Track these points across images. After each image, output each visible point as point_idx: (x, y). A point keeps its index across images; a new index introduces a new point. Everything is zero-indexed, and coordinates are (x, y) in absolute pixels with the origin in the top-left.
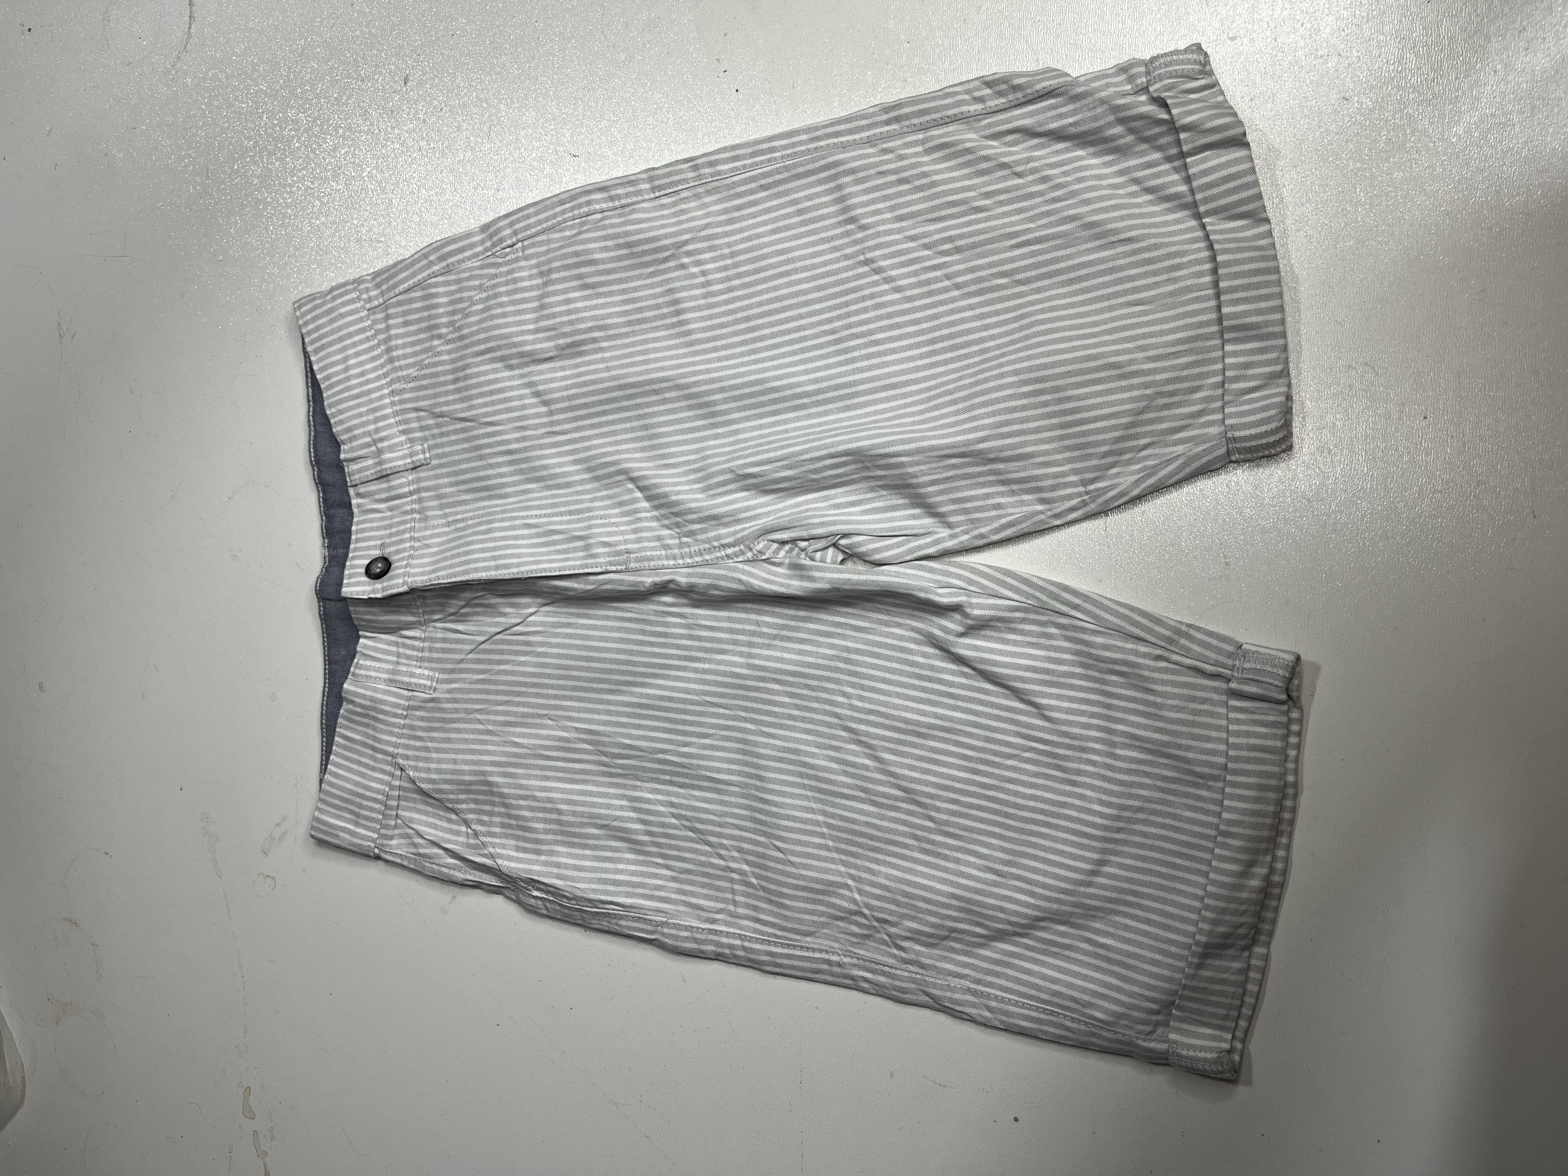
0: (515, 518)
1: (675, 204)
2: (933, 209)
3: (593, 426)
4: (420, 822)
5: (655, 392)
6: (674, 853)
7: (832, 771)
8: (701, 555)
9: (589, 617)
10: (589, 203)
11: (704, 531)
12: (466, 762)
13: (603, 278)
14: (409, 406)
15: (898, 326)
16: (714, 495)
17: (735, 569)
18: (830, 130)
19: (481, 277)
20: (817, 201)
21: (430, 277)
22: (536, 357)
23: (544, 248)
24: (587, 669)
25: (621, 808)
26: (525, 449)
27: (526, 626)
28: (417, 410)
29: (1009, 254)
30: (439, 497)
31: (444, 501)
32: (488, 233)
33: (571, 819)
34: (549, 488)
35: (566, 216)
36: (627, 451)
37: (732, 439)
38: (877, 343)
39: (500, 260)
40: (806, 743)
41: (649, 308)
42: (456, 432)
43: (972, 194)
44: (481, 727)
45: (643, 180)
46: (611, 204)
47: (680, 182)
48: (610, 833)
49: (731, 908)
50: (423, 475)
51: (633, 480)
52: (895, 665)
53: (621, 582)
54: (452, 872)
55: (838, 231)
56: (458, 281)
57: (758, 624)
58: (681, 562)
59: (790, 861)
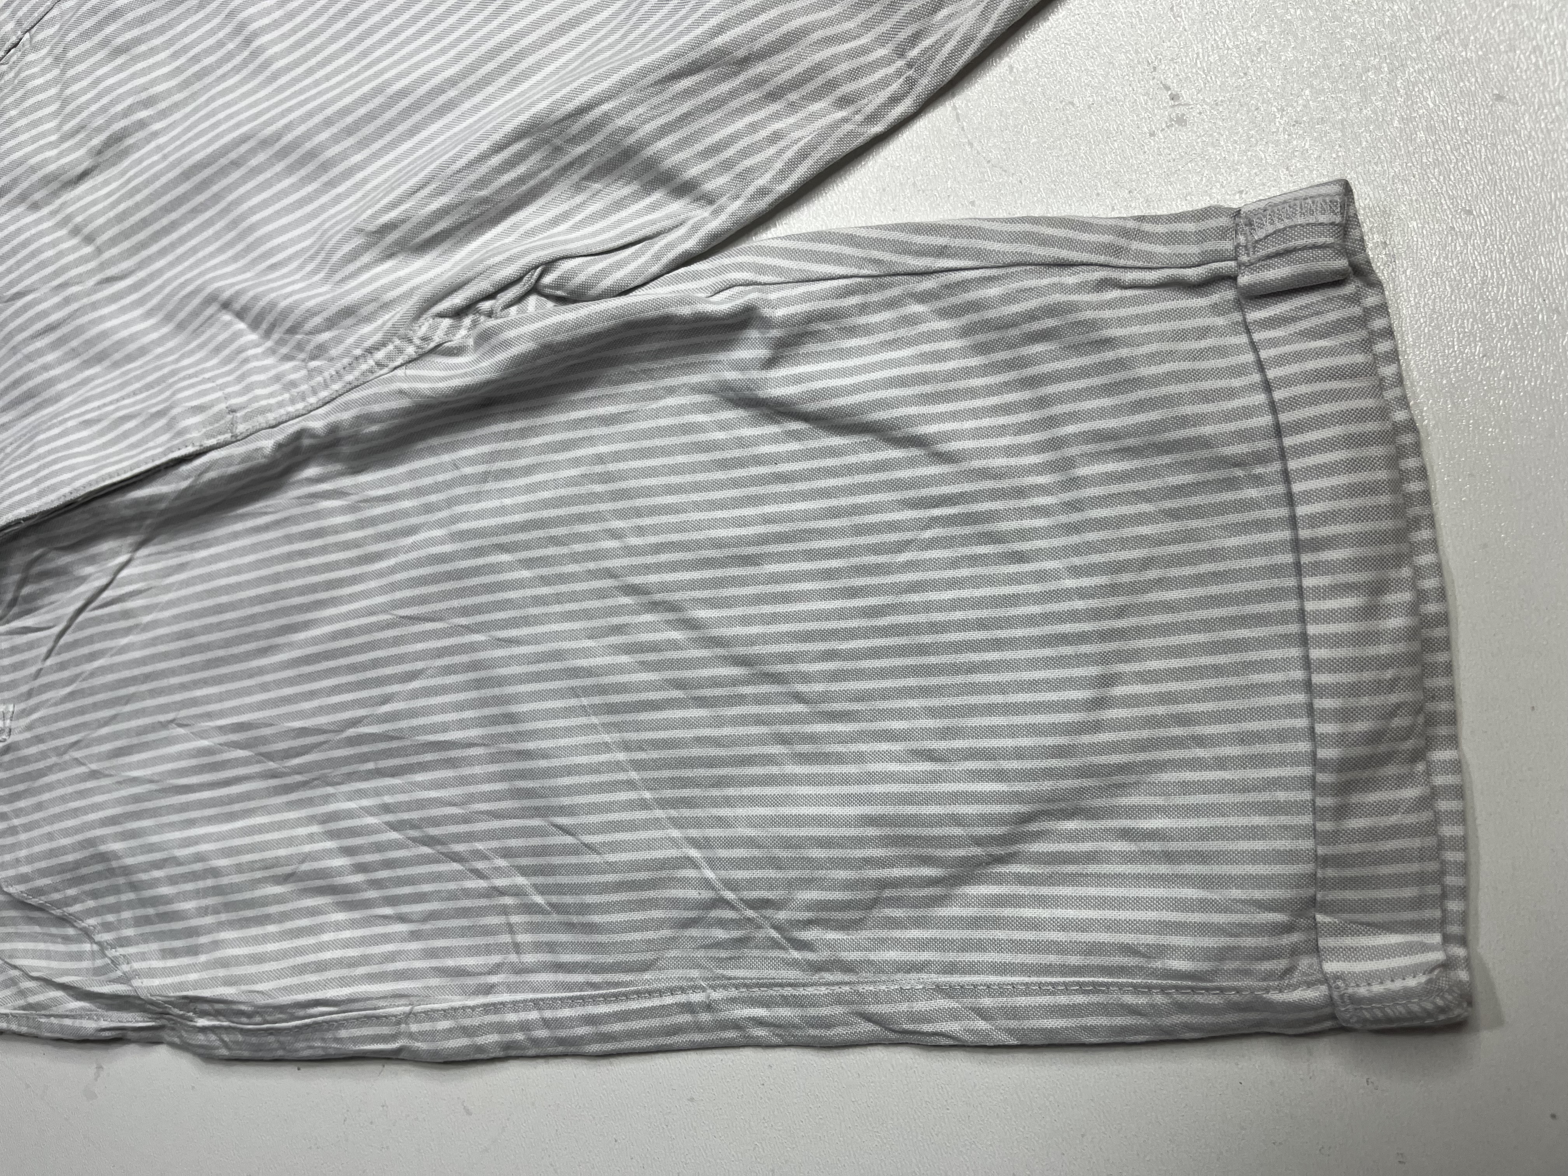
0: (66, 420)
4: (26, 954)
6: (407, 890)
7: (621, 669)
8: (340, 377)
9: (208, 544)
11: (338, 340)
12: (66, 833)
22: (65, 178)
24: (219, 627)
25: (311, 838)
26: (72, 316)
27: (118, 586)
33: (236, 879)
40: (573, 635)
44: (82, 769)
48: (301, 885)
49: (513, 958)
52: (681, 459)
54: (78, 1023)
57: (455, 465)
58: (313, 400)
59: (586, 845)
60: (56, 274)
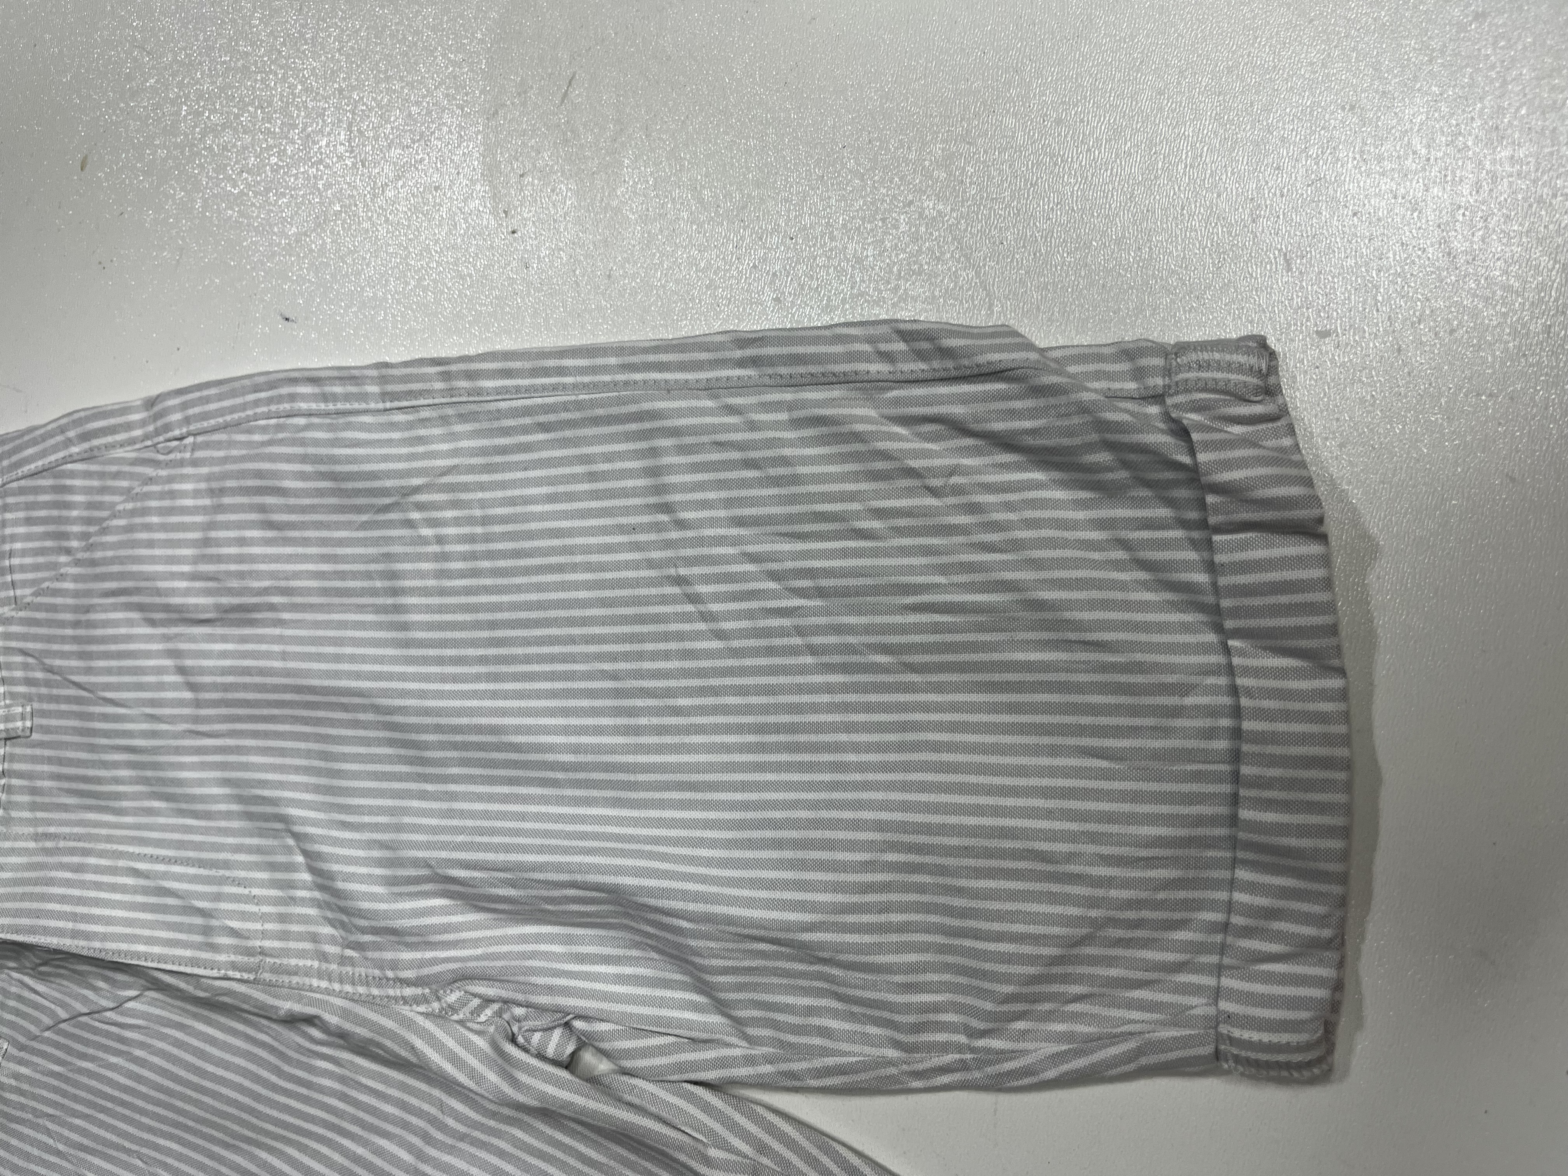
1: (410, 426)
2: (790, 519)
3: (255, 734)
5: (345, 708)
10: (292, 397)
11: (377, 947)
14: (14, 644)
15: (715, 691)
16: (401, 895)
18: (651, 358)
19: (131, 476)
20: (619, 465)
21: (65, 461)
22: (189, 615)
23: (221, 454)
27: (122, 1014)
28: (24, 652)
29: (898, 619)
30: (34, 791)
31: (38, 799)
32: (152, 413)
35: (259, 410)
36: (295, 786)
37: (445, 805)
38: (677, 711)
39: (161, 457)
42: (68, 700)
43: (855, 506)
45: (372, 378)
46: (322, 406)
47: (421, 394)
50: (18, 751)
51: (295, 835)
55: (645, 519)
56: (102, 475)
58: (337, 986)
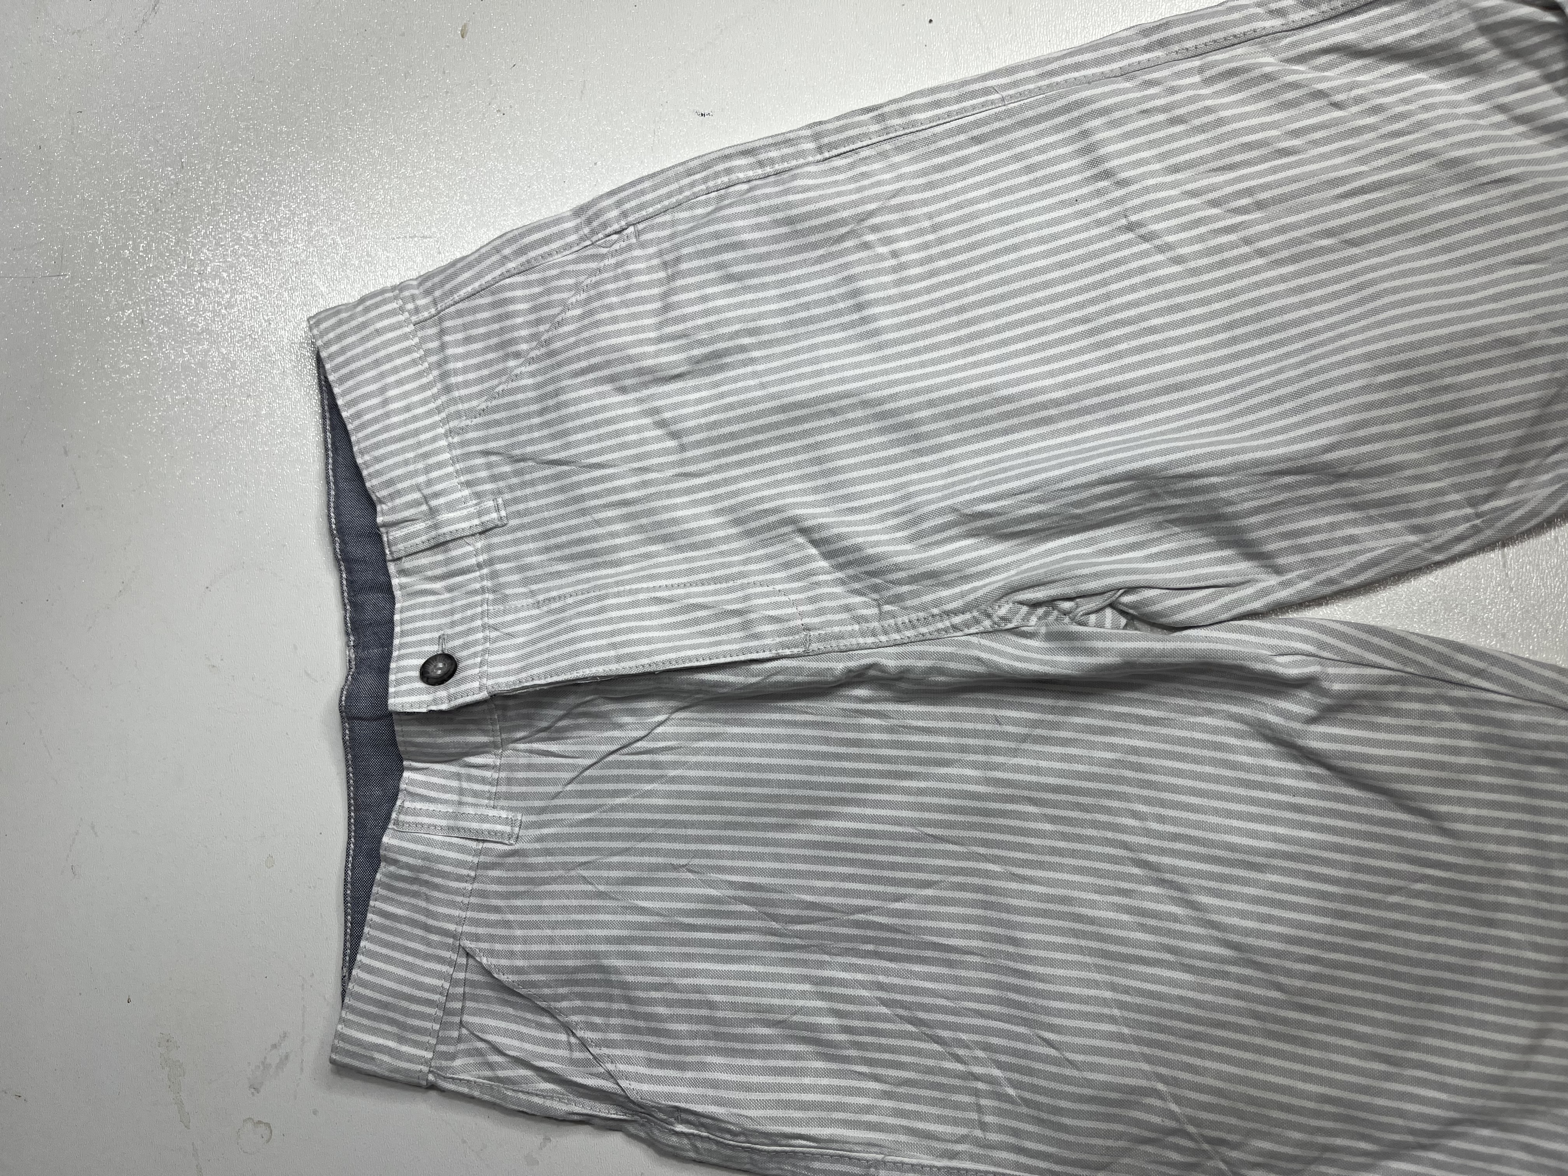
0: (638, 591)
1: (852, 166)
2: (1221, 155)
3: (740, 464)
4: (498, 1031)
5: (833, 412)
6: (887, 1056)
7: (1122, 926)
8: (914, 627)
10: (728, 171)
11: (916, 594)
12: (568, 940)
13: (753, 266)
14: (474, 448)
15: (1180, 308)
16: (929, 545)
17: (968, 645)
18: (1068, 61)
19: (577, 273)
20: (1052, 154)
21: (503, 277)
22: (660, 374)
23: (667, 232)
24: (745, 797)
25: (803, 995)
26: (648, 498)
27: (653, 740)
28: (486, 453)
29: (1335, 207)
30: (521, 569)
31: (530, 574)
32: (583, 218)
33: (729, 1014)
34: (680, 549)
35: (696, 190)
36: (794, 493)
37: (944, 469)
38: (1153, 330)
39: (604, 251)
40: (1081, 887)
41: (818, 303)
42: (545, 480)
43: (1274, 133)
44: (590, 888)
45: (806, 137)
46: (760, 172)
47: (859, 137)
48: (788, 1032)
49: (978, 1133)
50: (496, 540)
51: (803, 531)
52: (1208, 769)
53: (799, 671)
54: (548, 1103)
55: (1085, 190)
56: (543, 281)
57: (997, 720)
58: (883, 638)
59: (1067, 1060)
60: (638, 457)
